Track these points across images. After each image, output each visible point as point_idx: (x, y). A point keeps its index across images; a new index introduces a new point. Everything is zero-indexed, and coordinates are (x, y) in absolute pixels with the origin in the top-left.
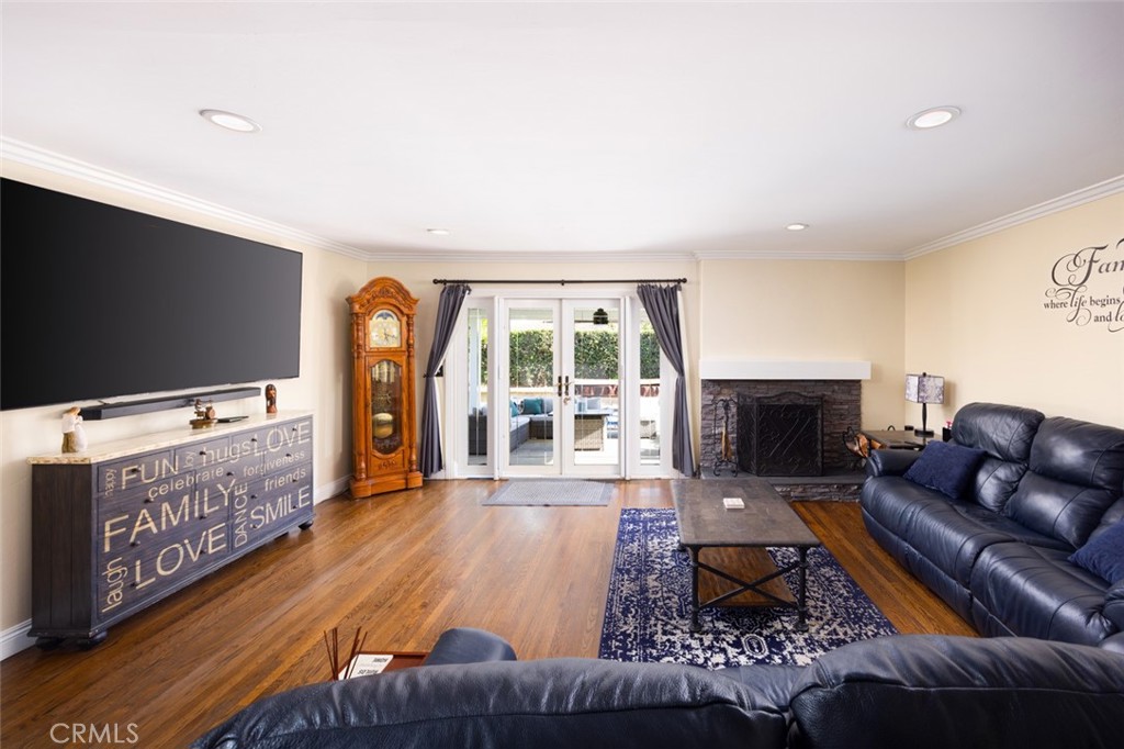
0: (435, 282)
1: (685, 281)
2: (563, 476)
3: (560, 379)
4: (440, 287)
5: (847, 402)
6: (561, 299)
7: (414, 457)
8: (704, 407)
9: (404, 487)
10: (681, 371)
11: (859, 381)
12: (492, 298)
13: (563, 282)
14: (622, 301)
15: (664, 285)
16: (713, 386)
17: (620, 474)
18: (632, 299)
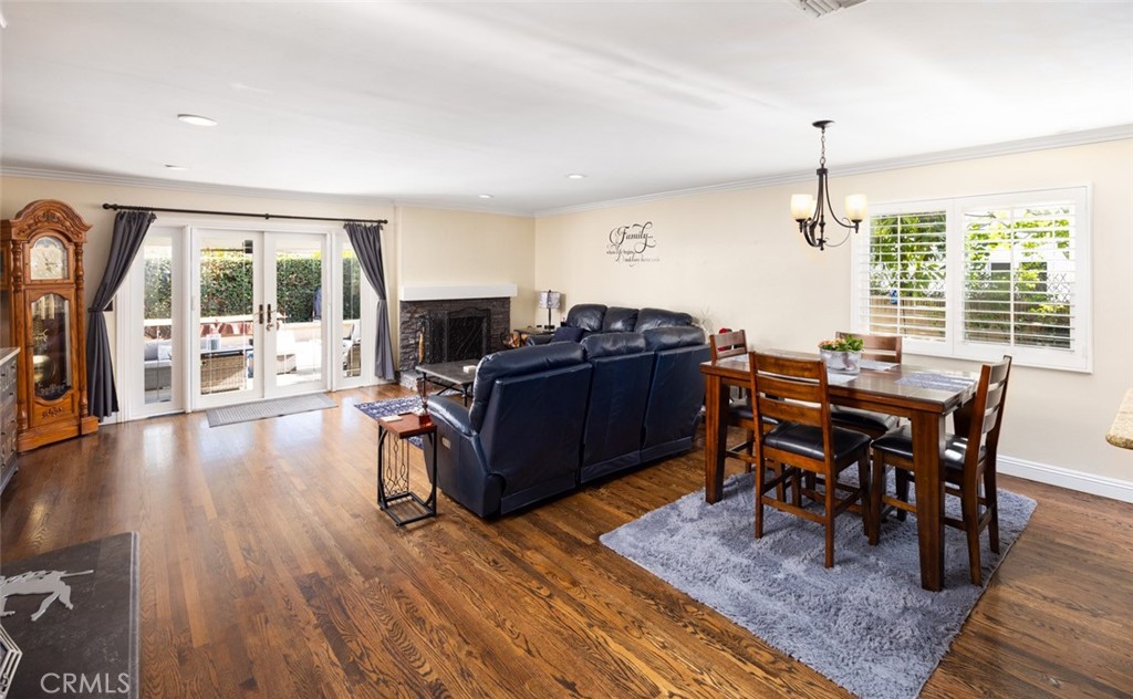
0: (106, 207)
1: (386, 222)
2: (266, 398)
3: (261, 307)
4: (112, 214)
5: (502, 313)
6: (263, 232)
7: (85, 401)
8: (403, 323)
9: (76, 434)
10: (383, 295)
11: (509, 298)
12: (182, 229)
13: (267, 217)
14: (328, 236)
15: (368, 225)
16: (409, 306)
17: (326, 387)
18: (337, 235)
